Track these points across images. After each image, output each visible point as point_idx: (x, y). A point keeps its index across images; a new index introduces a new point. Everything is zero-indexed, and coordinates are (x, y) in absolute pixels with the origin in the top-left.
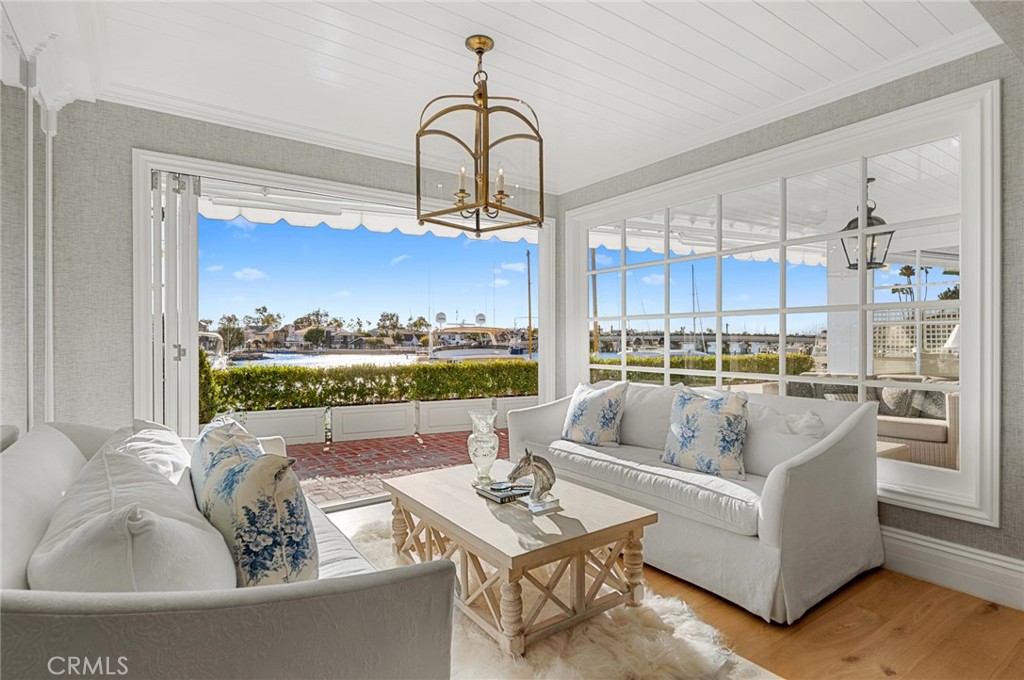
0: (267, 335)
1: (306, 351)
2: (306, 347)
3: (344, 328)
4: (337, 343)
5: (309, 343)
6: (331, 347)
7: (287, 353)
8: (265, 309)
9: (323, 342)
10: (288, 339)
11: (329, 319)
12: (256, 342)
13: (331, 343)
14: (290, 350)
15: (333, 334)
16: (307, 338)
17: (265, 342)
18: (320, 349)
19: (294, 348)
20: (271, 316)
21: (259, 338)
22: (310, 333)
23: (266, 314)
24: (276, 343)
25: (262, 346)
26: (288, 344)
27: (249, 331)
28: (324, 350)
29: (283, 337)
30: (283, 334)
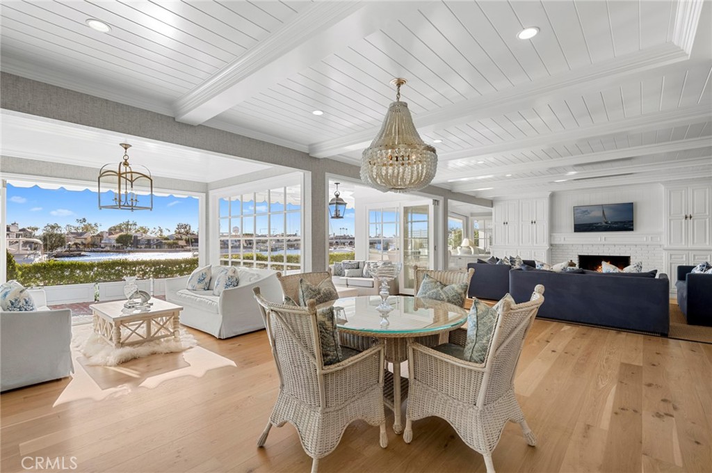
0: (85, 239)
1: (118, 250)
2: (118, 247)
3: (148, 234)
4: (143, 244)
5: (120, 244)
6: (138, 248)
7: (102, 251)
8: (84, 220)
9: (131, 244)
10: (102, 242)
11: (137, 228)
12: (76, 244)
13: (137, 244)
14: (104, 249)
15: (139, 238)
16: (118, 241)
17: (83, 244)
18: (129, 249)
19: (108, 249)
20: (90, 225)
21: (78, 241)
22: (121, 237)
23: (85, 223)
24: (93, 245)
25: (81, 247)
26: (102, 245)
27: (70, 236)
28: (132, 249)
29: (99, 240)
30: (99, 238)
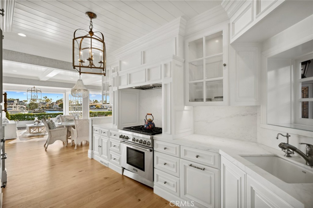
0: (46, 105)
2: (60, 109)
5: (60, 107)
7: (53, 110)
8: (46, 97)
10: (53, 106)
12: (43, 107)
17: (46, 107)
19: (56, 109)
20: (49, 99)
21: (44, 106)
22: (61, 104)
23: (46, 99)
24: (50, 108)
25: (45, 109)
26: (53, 108)
27: (40, 104)
29: (52, 106)
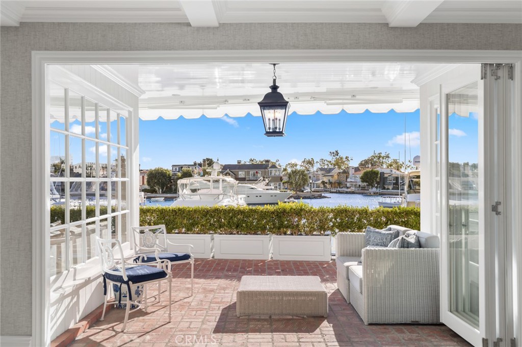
0: (332, 176)
1: (363, 192)
2: (363, 188)
4: (390, 184)
5: (365, 184)
6: (384, 188)
7: (347, 193)
8: (337, 153)
9: (378, 183)
10: (349, 180)
11: (390, 161)
12: (323, 183)
13: (384, 184)
14: (349, 190)
15: (386, 175)
16: (363, 179)
17: (331, 183)
18: (374, 190)
19: (353, 189)
20: (341, 158)
21: (326, 180)
22: (366, 174)
23: (338, 157)
24: (339, 184)
25: (328, 186)
26: (348, 185)
27: (320, 173)
28: (378, 191)
29: (345, 179)
30: (345, 175)
